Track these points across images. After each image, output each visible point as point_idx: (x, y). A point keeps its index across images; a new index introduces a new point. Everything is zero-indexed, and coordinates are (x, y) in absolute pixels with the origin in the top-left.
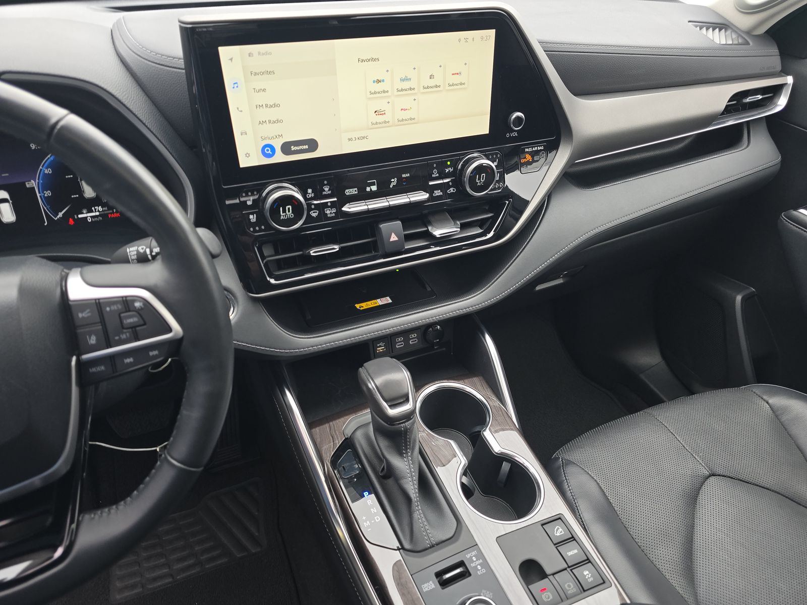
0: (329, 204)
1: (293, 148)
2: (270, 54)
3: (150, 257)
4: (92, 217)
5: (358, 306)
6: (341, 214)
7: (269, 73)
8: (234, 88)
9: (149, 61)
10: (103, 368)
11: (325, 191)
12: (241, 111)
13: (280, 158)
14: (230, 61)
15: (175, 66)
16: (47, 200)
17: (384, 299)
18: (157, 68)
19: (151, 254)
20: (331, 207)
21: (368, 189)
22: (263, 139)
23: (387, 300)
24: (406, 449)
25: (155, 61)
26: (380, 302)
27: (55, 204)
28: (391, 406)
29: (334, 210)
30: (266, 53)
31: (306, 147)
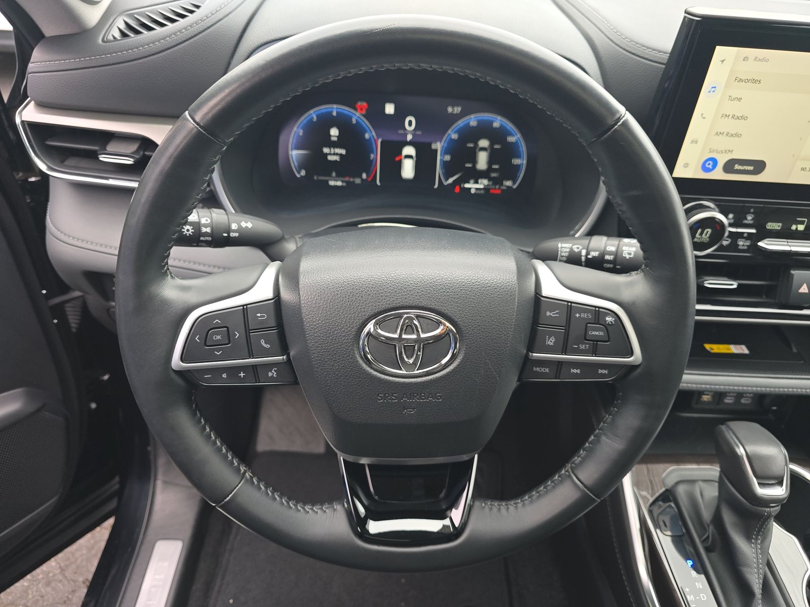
0: (745, 235)
1: (737, 167)
2: (767, 61)
3: (583, 259)
4: (477, 189)
5: (708, 346)
6: (754, 248)
7: (755, 81)
8: (709, 92)
9: (621, 47)
10: (547, 370)
11: (747, 219)
12: (704, 118)
13: (718, 174)
14: (721, 62)
15: (646, 57)
16: (445, 164)
17: (738, 346)
18: (627, 56)
19: (586, 256)
20: (747, 239)
21: (794, 227)
22: (711, 151)
23: (742, 349)
24: (757, 535)
25: (628, 49)
26: (735, 349)
27: (449, 169)
28: (761, 485)
29: (748, 243)
30: (765, 60)
31: (751, 168)
